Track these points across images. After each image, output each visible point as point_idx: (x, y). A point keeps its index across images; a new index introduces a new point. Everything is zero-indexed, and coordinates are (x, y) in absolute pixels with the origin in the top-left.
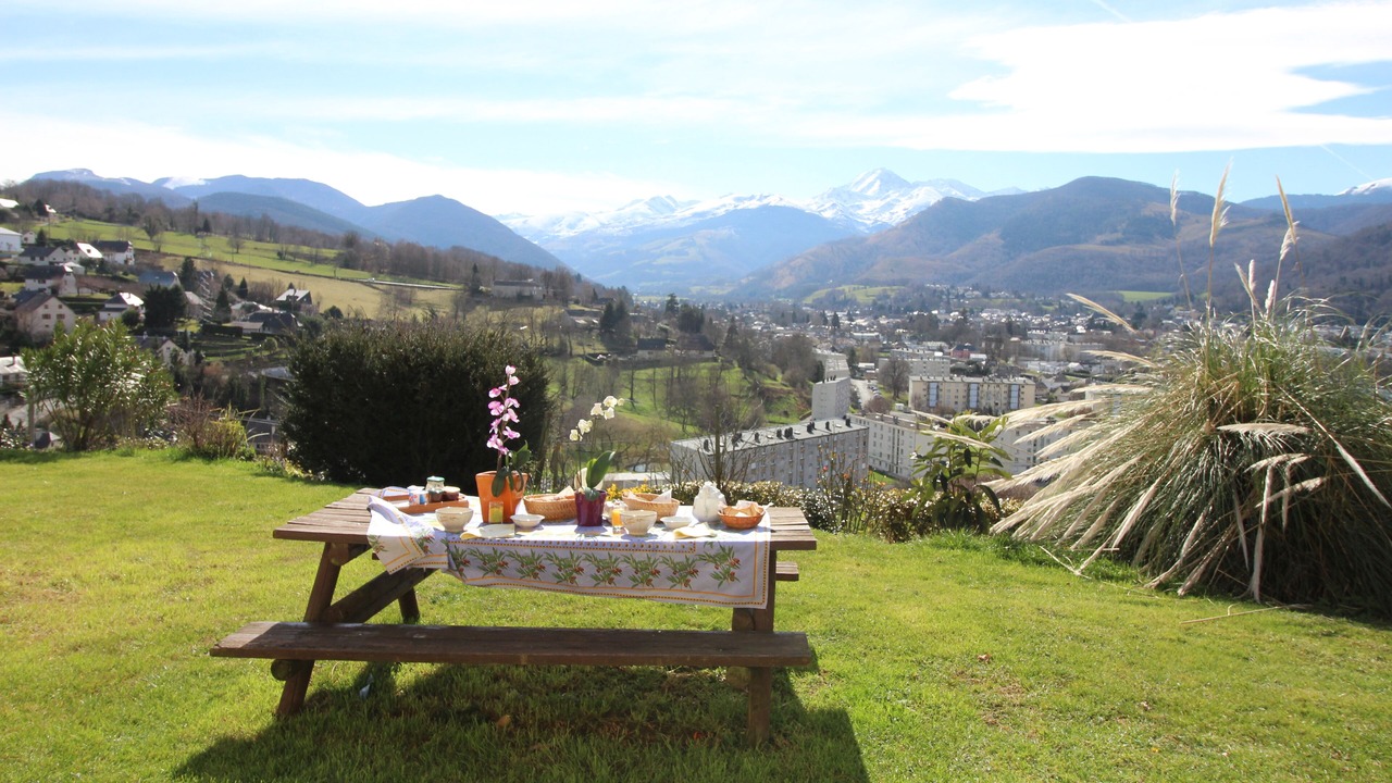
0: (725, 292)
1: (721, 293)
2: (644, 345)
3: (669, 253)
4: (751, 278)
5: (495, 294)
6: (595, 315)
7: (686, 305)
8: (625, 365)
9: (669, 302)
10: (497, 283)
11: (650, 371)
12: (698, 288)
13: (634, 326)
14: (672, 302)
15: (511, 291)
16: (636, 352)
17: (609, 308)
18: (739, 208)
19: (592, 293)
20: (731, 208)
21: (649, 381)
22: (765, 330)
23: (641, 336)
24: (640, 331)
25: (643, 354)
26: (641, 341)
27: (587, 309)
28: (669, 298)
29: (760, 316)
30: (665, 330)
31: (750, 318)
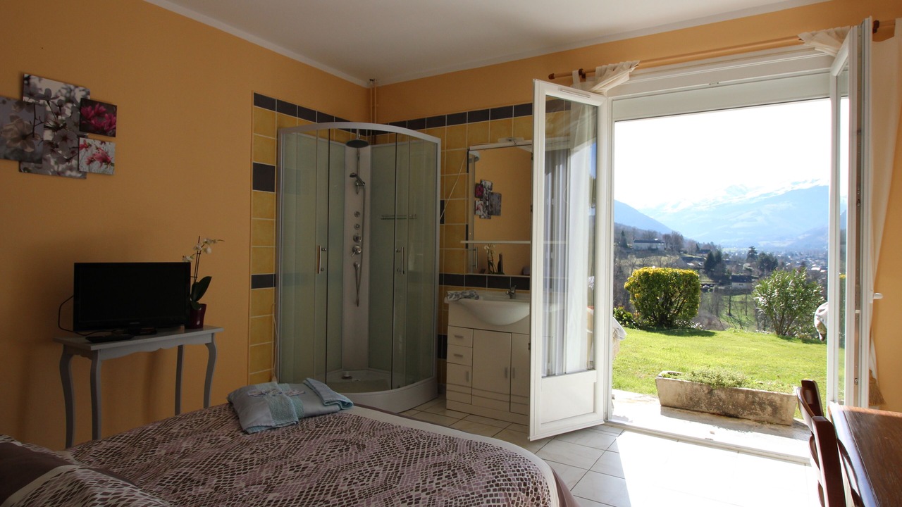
0: (786, 245)
1: (782, 245)
2: (736, 279)
3: (743, 220)
4: (806, 235)
5: (635, 248)
6: (700, 260)
7: (763, 254)
8: (725, 292)
9: (750, 252)
10: (636, 241)
11: (744, 296)
12: (765, 242)
13: (728, 267)
14: (753, 251)
15: (645, 246)
16: (729, 284)
17: (710, 256)
18: (794, 189)
19: (695, 247)
20: (790, 189)
21: (741, 302)
22: (822, 271)
23: (733, 274)
24: (731, 271)
25: (734, 285)
26: (733, 276)
27: (694, 257)
28: (750, 249)
29: (817, 261)
30: (750, 270)
31: (809, 262)
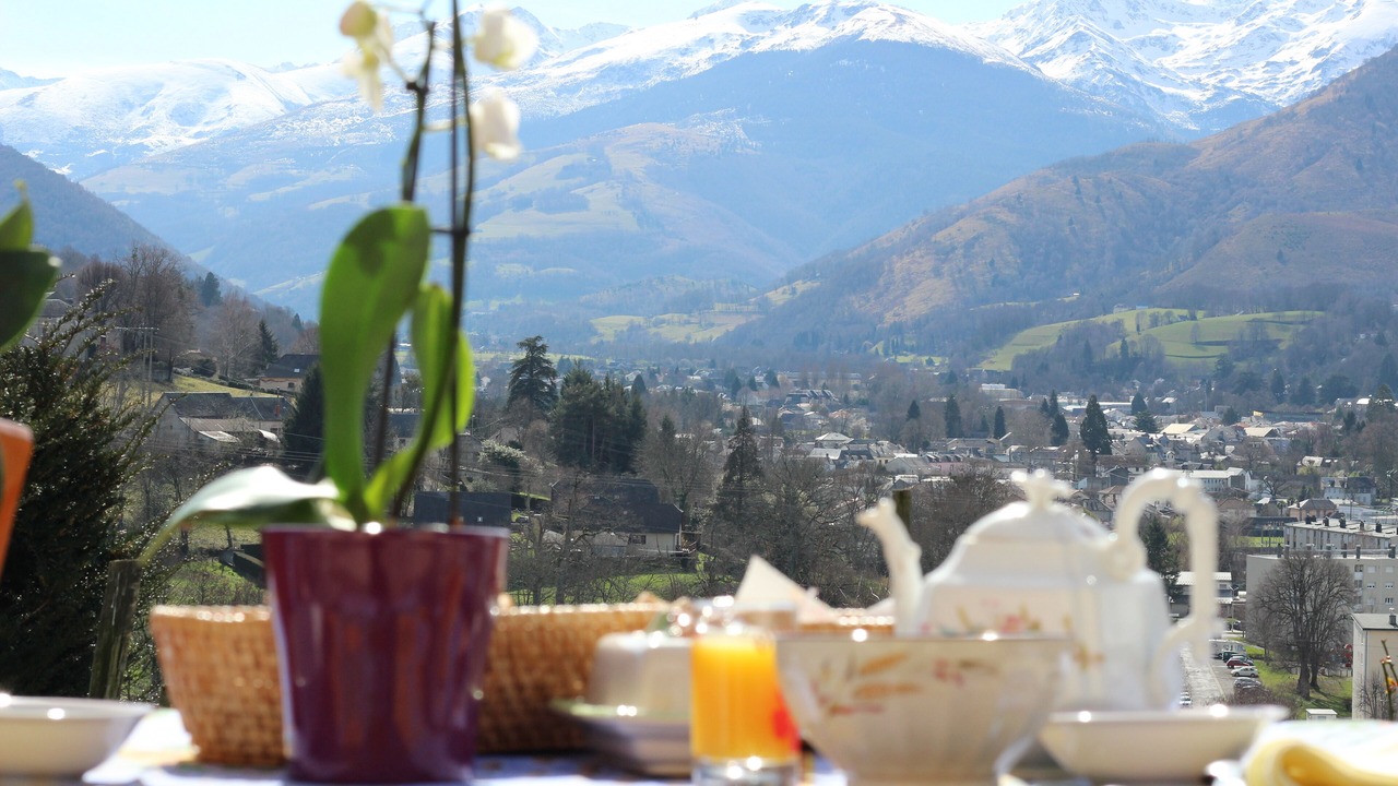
0: (715, 334)
1: (699, 336)
3: (522, 204)
4: (800, 286)
6: (267, 411)
7: (580, 378)
9: (521, 367)
12: (621, 321)
18: (758, 48)
19: (254, 340)
20: (733, 50)
27: (236, 393)
28: (522, 355)
29: (836, 415)
30: (510, 464)
31: (802, 421)
